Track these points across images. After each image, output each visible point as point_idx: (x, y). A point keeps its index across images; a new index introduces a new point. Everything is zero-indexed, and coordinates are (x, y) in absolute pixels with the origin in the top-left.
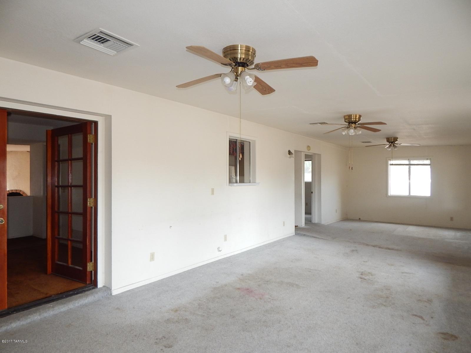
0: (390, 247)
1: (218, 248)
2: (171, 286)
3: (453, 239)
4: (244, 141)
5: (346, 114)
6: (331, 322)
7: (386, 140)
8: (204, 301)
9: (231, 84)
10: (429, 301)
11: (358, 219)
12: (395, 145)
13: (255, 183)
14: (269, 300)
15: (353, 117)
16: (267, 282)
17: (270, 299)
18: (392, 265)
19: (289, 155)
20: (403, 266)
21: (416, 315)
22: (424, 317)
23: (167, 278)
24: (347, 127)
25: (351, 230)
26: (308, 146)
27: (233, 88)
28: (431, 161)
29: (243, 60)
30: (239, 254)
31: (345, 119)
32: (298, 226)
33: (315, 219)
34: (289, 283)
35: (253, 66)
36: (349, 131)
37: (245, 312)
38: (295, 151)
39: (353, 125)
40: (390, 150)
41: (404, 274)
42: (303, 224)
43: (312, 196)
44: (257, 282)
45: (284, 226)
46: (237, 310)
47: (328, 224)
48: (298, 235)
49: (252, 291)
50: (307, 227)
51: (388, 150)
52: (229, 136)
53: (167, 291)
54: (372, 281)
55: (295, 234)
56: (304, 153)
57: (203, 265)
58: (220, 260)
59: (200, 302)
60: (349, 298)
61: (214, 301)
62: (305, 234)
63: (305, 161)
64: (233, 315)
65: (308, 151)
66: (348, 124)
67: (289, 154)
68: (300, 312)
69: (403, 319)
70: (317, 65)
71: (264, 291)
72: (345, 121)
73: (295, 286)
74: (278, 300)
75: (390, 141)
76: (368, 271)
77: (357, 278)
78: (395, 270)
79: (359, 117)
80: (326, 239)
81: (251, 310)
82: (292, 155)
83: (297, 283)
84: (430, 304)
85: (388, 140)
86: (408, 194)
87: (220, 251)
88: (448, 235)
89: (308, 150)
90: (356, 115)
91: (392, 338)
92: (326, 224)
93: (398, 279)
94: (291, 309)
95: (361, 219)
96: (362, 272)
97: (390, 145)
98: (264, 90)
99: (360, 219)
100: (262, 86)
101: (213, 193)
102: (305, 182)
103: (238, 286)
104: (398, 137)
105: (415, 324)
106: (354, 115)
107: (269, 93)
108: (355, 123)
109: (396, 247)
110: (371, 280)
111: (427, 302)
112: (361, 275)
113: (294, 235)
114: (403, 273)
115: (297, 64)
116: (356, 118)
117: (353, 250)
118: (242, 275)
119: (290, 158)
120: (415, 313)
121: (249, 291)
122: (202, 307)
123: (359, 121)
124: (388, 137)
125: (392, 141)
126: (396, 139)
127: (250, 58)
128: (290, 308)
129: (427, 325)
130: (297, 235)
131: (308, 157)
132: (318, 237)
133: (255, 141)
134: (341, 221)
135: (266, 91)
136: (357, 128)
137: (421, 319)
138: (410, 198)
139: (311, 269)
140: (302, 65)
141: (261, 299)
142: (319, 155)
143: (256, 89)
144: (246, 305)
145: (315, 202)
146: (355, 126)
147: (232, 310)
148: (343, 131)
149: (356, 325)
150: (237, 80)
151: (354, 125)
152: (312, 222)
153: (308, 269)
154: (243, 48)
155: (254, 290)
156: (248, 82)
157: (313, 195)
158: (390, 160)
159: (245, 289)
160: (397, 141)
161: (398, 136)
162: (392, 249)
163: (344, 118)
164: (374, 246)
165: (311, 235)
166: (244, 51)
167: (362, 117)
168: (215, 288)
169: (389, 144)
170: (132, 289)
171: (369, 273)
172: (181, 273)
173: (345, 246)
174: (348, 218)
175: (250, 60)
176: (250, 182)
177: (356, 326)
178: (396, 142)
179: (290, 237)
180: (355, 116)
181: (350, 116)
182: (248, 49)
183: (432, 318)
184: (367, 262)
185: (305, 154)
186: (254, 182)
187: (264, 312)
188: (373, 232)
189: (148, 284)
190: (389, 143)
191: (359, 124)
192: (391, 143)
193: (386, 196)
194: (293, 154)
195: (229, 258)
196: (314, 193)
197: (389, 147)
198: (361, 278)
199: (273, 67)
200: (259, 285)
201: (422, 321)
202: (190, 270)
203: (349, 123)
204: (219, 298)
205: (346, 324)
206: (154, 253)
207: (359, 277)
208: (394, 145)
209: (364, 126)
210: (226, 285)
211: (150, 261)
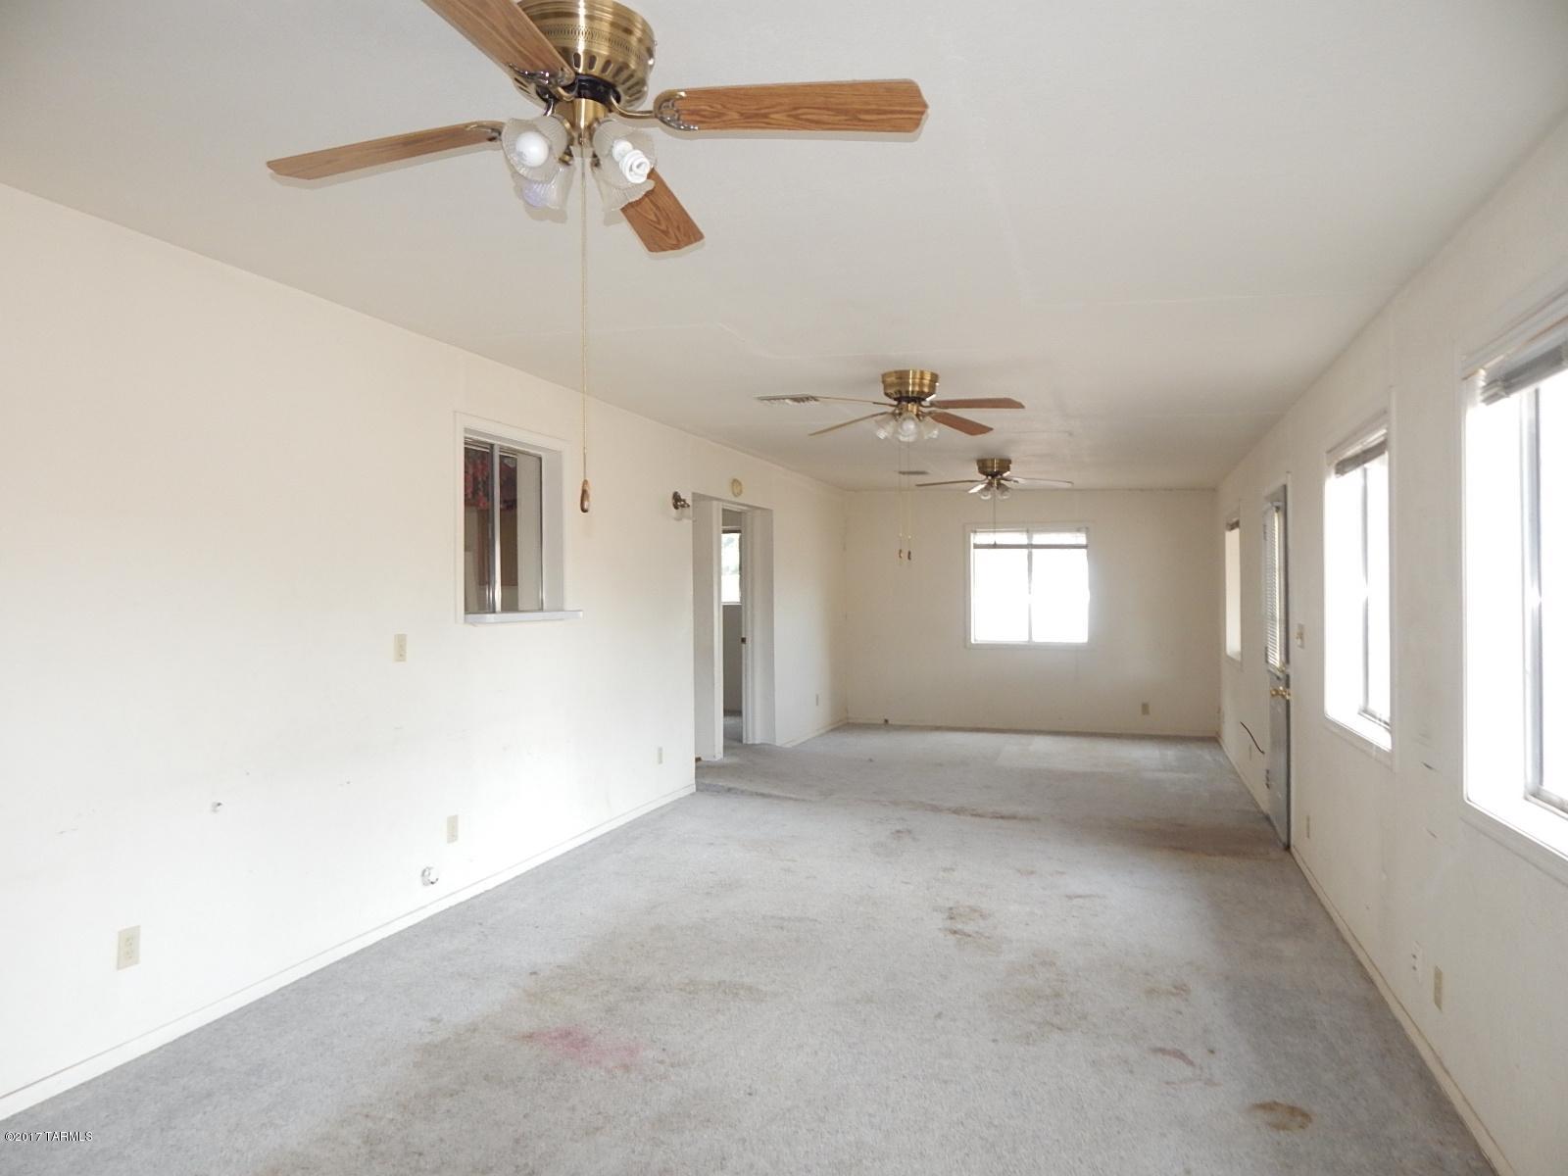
0: (1005, 809)
1: (424, 871)
2: (222, 1069)
3: (1160, 770)
4: (515, 452)
5: (892, 369)
6: (908, 1129)
7: (977, 468)
8: (390, 1116)
9: (544, 173)
10: (1181, 989)
11: (883, 722)
12: (1002, 482)
13: (563, 610)
14: (662, 1068)
15: (911, 381)
16: (638, 989)
17: (662, 1062)
18: (1032, 873)
19: (675, 510)
20: (1062, 873)
21: (1163, 1051)
22: (1188, 1052)
23: (201, 1030)
24: (893, 414)
25: (871, 760)
26: (735, 482)
27: (551, 192)
28: (1087, 538)
29: (604, 69)
30: (505, 883)
31: (886, 386)
32: (703, 759)
33: (755, 731)
34: (719, 983)
35: (648, 104)
36: (901, 424)
37: (577, 1141)
38: (697, 497)
39: (913, 407)
40: (987, 498)
41: (1075, 901)
42: (717, 751)
43: (744, 651)
44: (596, 996)
45: (660, 762)
46: (539, 1137)
47: (794, 744)
48: (707, 790)
49: (585, 1041)
50: (734, 760)
51: (983, 497)
52: (466, 430)
53: (209, 1095)
54: (989, 938)
55: (695, 790)
56: (721, 503)
57: (363, 950)
58: (431, 918)
59: (370, 1124)
60: (939, 1016)
61: (434, 1112)
62: (731, 785)
63: (725, 532)
64: (526, 1165)
65: (734, 499)
66: (895, 403)
67: (676, 507)
68: (789, 1103)
69: (1131, 1072)
70: (917, 124)
71: (635, 1034)
72: (887, 394)
73: (742, 992)
74: (693, 1063)
75: (989, 470)
76: (967, 904)
77: (941, 935)
78: (1044, 889)
79: (931, 381)
80: (804, 800)
81: (597, 1129)
82: (686, 510)
83: (747, 980)
84: (1187, 1000)
85: (983, 466)
86: (1027, 639)
87: (432, 883)
88: (1145, 757)
89: (736, 496)
90: (922, 373)
91: (1123, 1153)
92: (788, 746)
93: (1065, 920)
94: (750, 1094)
95: (890, 722)
96: (951, 909)
97: (990, 484)
98: (663, 231)
99: (886, 721)
100: (658, 208)
101: (401, 655)
102: (724, 606)
103: (526, 1025)
104: (1013, 460)
105: (1174, 1083)
106: (914, 373)
107: (677, 246)
108: (918, 399)
109: (1021, 810)
110: (987, 934)
111: (1173, 994)
112: (949, 921)
113: (692, 794)
114: (1070, 897)
115: (839, 112)
116: (921, 385)
117: (898, 832)
118: (535, 973)
119: (679, 519)
120: (1159, 1045)
121: (573, 1040)
122: (383, 1147)
123: (930, 394)
124: (985, 457)
125: (994, 470)
126: (1005, 464)
127: (633, 66)
128: (748, 1091)
129: (1210, 1082)
130: (702, 791)
131: (734, 521)
132: (775, 792)
133: (560, 452)
134: (832, 730)
135: (666, 233)
136: (924, 417)
137: (1179, 1063)
138: (1029, 649)
139: (782, 918)
140: (860, 120)
141: (626, 1068)
142: (767, 512)
143: (630, 220)
144: (573, 1109)
145: (753, 672)
146: (918, 410)
147: (517, 1141)
148: (880, 425)
149: (996, 1122)
150: (567, 158)
151: (915, 407)
152: (744, 742)
153: (772, 917)
154: (603, 11)
155: (591, 1036)
156: (631, 170)
157: (747, 648)
158: (975, 532)
159: (553, 1034)
160: (1009, 470)
161: (1012, 456)
162: (1013, 817)
163: (884, 382)
164: (956, 812)
165: (752, 787)
166: (605, 28)
167: (940, 380)
168: (428, 1050)
169: (987, 481)
170: (25, 1113)
171: (973, 910)
172: (267, 996)
173: (872, 821)
174: (851, 721)
175: (631, 76)
176: (541, 609)
177: (996, 1126)
178: (1005, 475)
179: (679, 801)
180: (918, 376)
181: (902, 376)
182: (624, 24)
183: (1212, 1052)
184: (953, 870)
185: (724, 510)
186: (559, 609)
187: (653, 1125)
188: (941, 765)
189: (105, 1074)
190: (985, 477)
191: (932, 404)
192: (990, 478)
193: (965, 647)
194: (689, 506)
195: (468, 904)
196: (748, 641)
197: (986, 489)
198: (955, 932)
199: (735, 116)
200: (609, 1010)
201: (1188, 1072)
202: (307, 977)
203: (899, 400)
204: (451, 1095)
205: (962, 1124)
206: (138, 927)
207: (946, 929)
208: (999, 484)
209: (946, 414)
210: (473, 1029)
211: (118, 968)
